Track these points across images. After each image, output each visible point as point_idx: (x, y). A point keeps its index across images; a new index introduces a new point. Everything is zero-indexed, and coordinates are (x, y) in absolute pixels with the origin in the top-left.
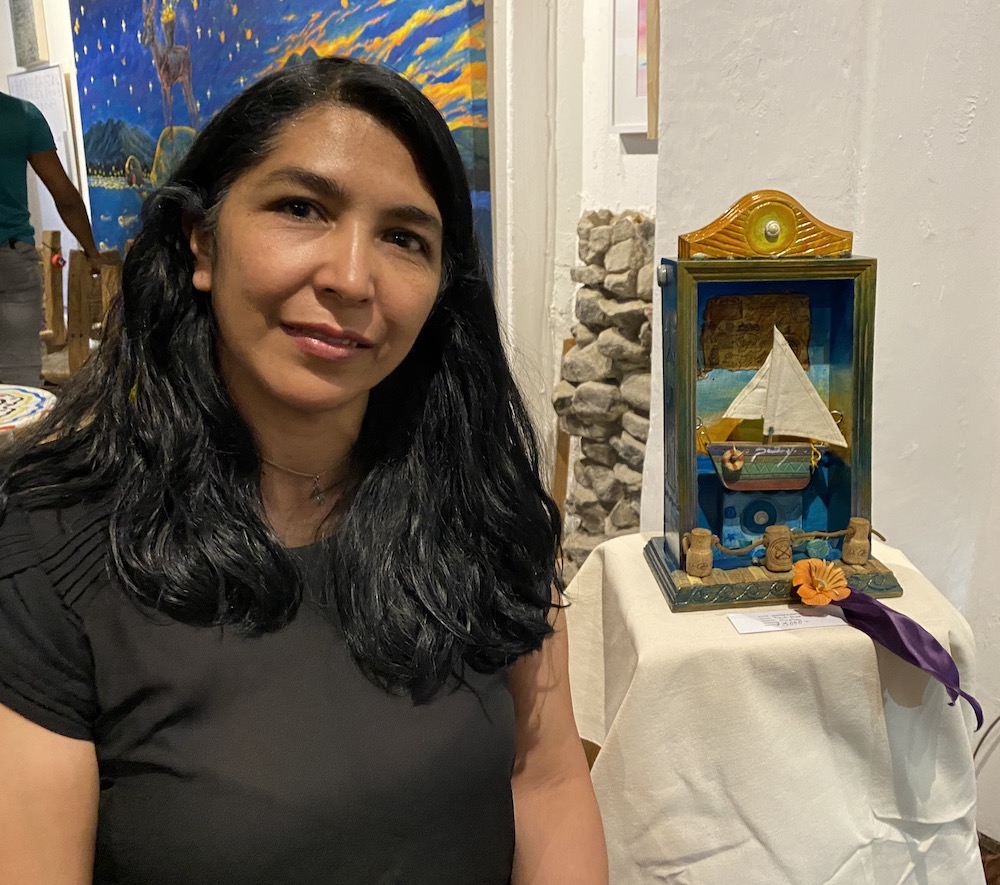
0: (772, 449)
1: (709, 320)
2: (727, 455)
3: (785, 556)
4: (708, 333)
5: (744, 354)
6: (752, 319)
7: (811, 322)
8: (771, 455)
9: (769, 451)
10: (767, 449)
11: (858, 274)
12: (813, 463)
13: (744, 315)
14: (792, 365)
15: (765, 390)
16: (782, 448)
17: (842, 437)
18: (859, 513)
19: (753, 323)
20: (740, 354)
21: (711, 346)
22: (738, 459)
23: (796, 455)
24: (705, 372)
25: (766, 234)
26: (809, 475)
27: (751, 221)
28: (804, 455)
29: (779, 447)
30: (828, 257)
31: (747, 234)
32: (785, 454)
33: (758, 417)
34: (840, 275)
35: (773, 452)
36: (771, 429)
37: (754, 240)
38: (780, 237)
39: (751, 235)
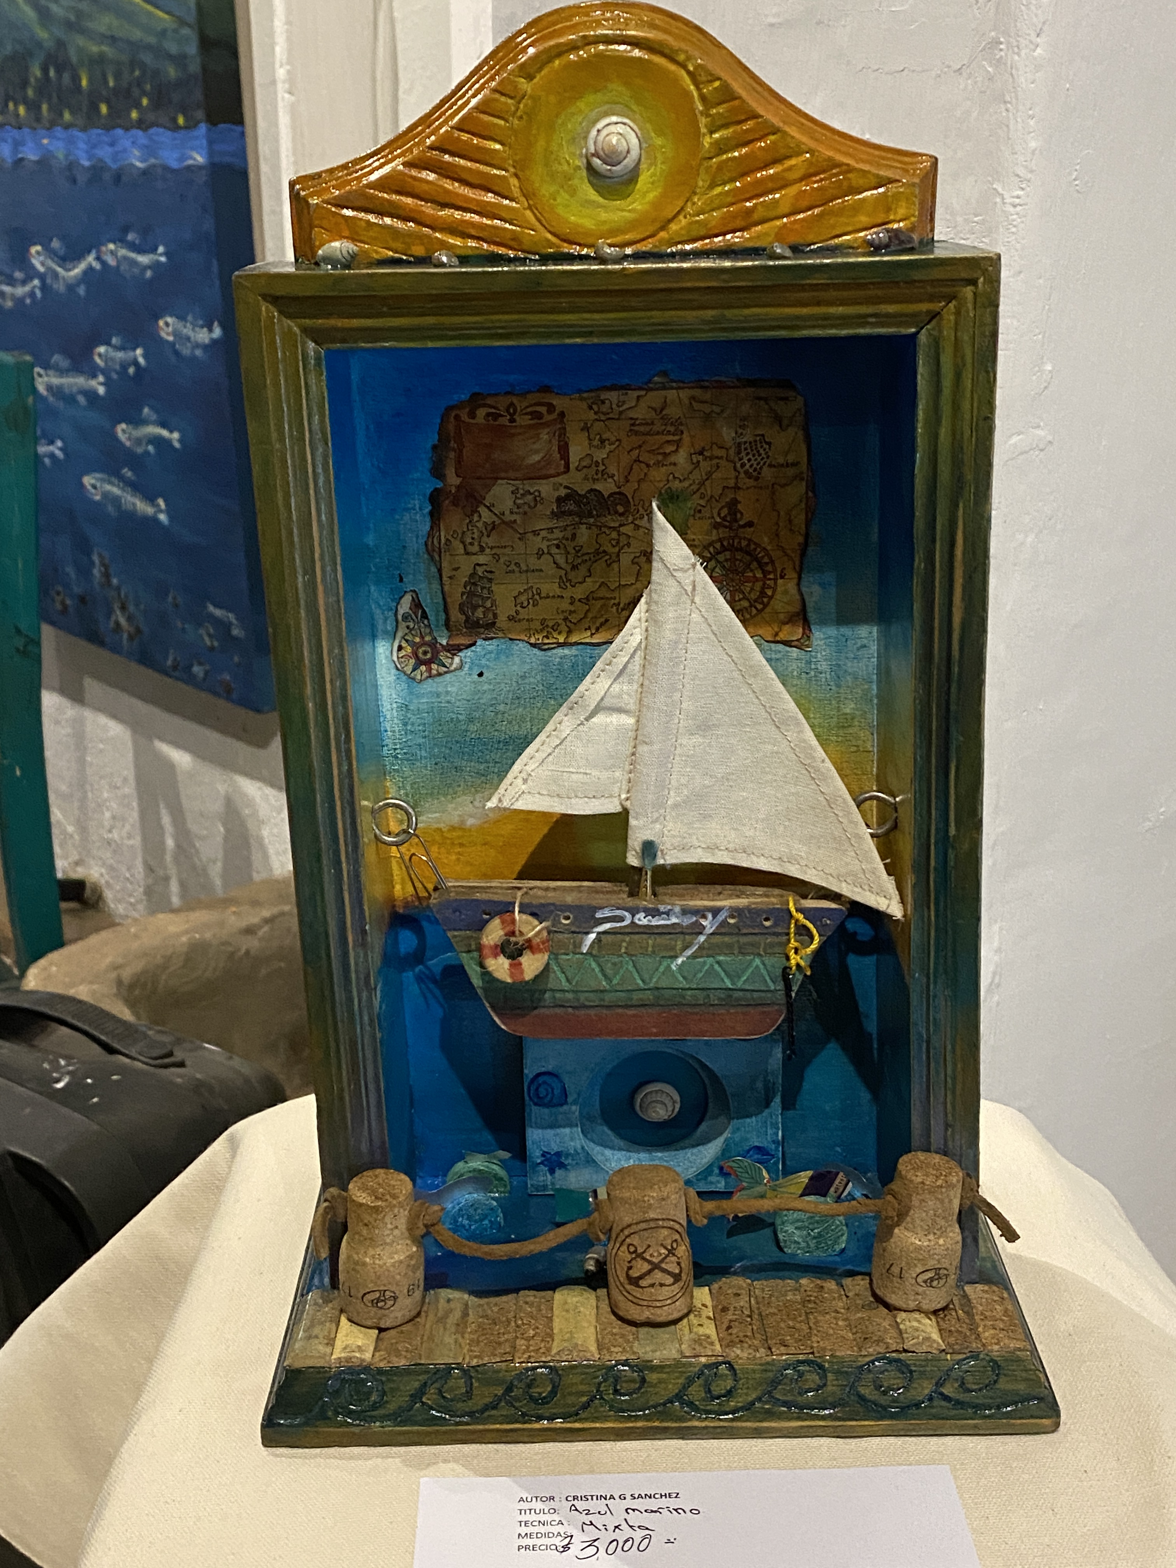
0: (653, 912)
1: (453, 480)
2: (494, 933)
3: (658, 1276)
4: (454, 520)
5: (579, 592)
6: (605, 475)
7: (812, 487)
8: (648, 930)
9: (642, 919)
10: (634, 912)
11: (934, 315)
12: (794, 959)
13: (574, 459)
14: (720, 636)
15: (629, 721)
16: (685, 912)
17: (889, 883)
18: (936, 1138)
19: (607, 487)
20: (567, 594)
21: (466, 569)
22: (529, 946)
23: (736, 931)
24: (452, 650)
25: (590, 167)
26: (781, 996)
27: (530, 116)
28: (766, 932)
29: (678, 905)
30: (833, 251)
31: (521, 169)
32: (698, 929)
33: (612, 807)
34: (862, 320)
35: (656, 922)
36: (649, 848)
37: (546, 190)
38: (644, 179)
39: (537, 175)
